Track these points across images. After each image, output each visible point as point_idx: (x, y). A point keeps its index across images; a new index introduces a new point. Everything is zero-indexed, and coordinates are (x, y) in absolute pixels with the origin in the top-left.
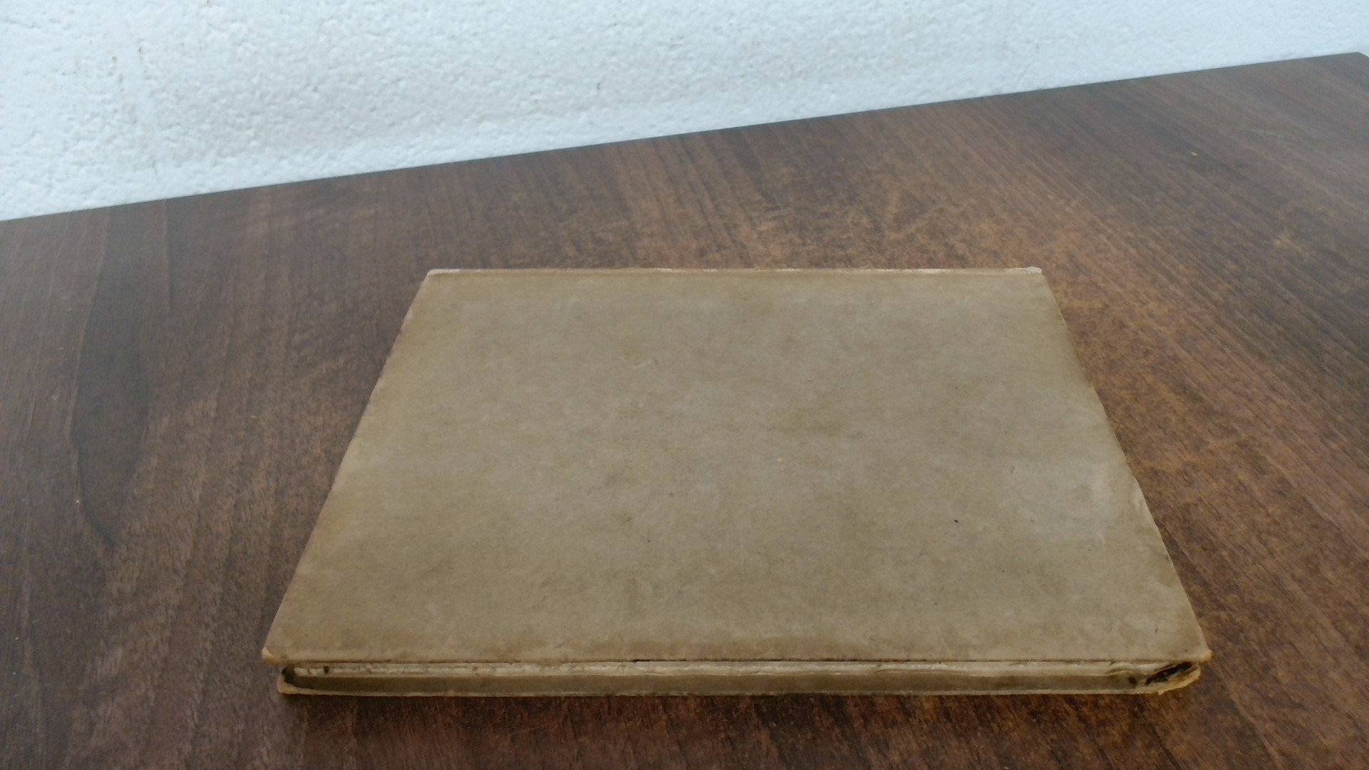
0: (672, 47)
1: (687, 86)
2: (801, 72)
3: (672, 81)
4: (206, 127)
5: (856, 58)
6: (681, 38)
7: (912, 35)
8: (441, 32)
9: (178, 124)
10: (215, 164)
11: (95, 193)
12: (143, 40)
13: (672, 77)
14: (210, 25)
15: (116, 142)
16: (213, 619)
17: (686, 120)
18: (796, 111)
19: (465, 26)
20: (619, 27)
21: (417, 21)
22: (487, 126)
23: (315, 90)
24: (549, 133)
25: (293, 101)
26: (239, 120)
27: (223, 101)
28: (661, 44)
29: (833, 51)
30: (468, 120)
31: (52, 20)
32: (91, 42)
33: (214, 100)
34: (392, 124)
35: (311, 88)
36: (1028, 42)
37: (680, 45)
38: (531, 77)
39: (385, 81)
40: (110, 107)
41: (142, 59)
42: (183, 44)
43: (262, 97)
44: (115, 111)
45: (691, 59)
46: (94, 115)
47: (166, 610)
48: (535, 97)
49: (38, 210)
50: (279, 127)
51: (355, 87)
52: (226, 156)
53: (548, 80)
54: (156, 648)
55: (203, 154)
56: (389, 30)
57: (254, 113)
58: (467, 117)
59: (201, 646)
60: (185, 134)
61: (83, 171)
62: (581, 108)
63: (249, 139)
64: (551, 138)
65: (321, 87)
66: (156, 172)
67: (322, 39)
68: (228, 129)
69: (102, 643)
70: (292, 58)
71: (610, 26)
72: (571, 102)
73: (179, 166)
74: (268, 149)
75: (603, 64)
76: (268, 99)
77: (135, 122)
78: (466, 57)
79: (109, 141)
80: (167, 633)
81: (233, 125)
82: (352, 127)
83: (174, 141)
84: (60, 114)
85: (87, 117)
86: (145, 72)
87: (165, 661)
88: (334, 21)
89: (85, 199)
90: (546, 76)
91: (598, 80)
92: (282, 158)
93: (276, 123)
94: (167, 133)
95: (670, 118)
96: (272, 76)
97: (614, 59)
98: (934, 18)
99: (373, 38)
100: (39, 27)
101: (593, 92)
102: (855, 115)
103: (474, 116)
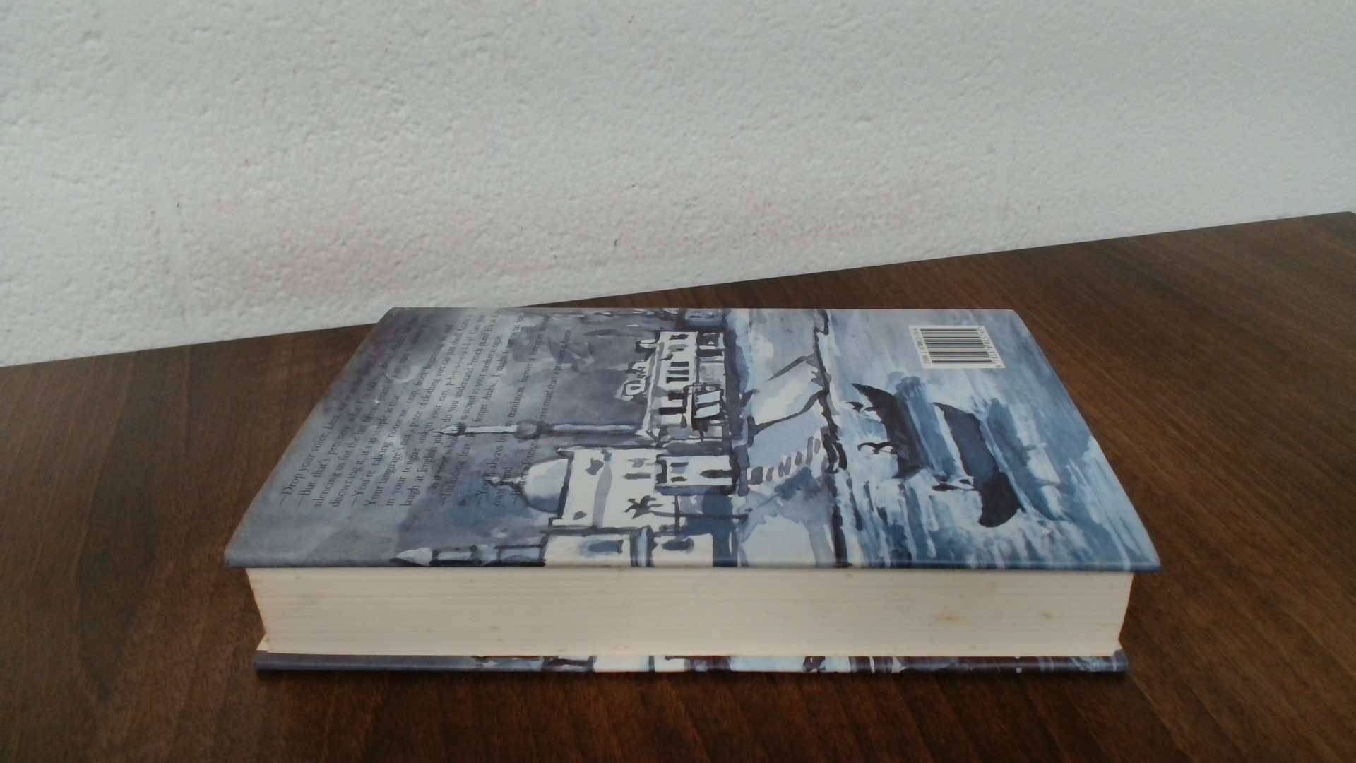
0: (687, 207)
1: (701, 243)
2: (810, 231)
3: (686, 238)
4: (236, 278)
5: (864, 218)
6: (696, 199)
7: (917, 197)
8: (467, 192)
9: (209, 275)
10: (241, 313)
11: (123, 339)
12: (182, 196)
13: (687, 235)
14: (247, 183)
15: (148, 291)
17: (699, 275)
18: (806, 267)
19: (490, 186)
20: (636, 188)
21: (444, 182)
22: (506, 279)
23: (344, 244)
25: (322, 255)
26: (269, 272)
27: (255, 254)
28: (676, 204)
29: (841, 212)
31: (97, 177)
32: (132, 197)
33: (246, 252)
34: (416, 277)
36: (1030, 203)
37: (694, 205)
38: (551, 234)
39: (411, 237)
40: (145, 258)
41: (179, 214)
42: (219, 200)
43: (292, 250)
44: (149, 262)
45: (705, 218)
46: (129, 266)
48: (554, 253)
49: (68, 353)
50: (306, 279)
51: (382, 242)
52: (253, 305)
53: (567, 237)
55: (231, 303)
56: (417, 189)
57: (282, 265)
58: (487, 271)
60: (215, 284)
61: (114, 317)
62: (598, 263)
63: (277, 290)
64: (571, 292)
65: (349, 242)
66: (184, 320)
68: (258, 280)
70: (324, 214)
71: (628, 188)
72: (588, 258)
73: (206, 315)
74: (294, 300)
75: (621, 222)
76: (297, 252)
77: (167, 272)
78: (490, 215)
79: (141, 290)
81: (262, 277)
82: (377, 279)
83: (204, 291)
84: (96, 264)
85: (122, 267)
86: (181, 225)
88: (363, 181)
90: (565, 233)
91: (615, 237)
92: (307, 308)
93: (304, 275)
94: (198, 283)
95: (683, 273)
96: (302, 231)
97: (632, 218)
98: (938, 181)
99: (402, 196)
100: (84, 182)
101: (611, 248)
102: (862, 269)
103: (495, 270)
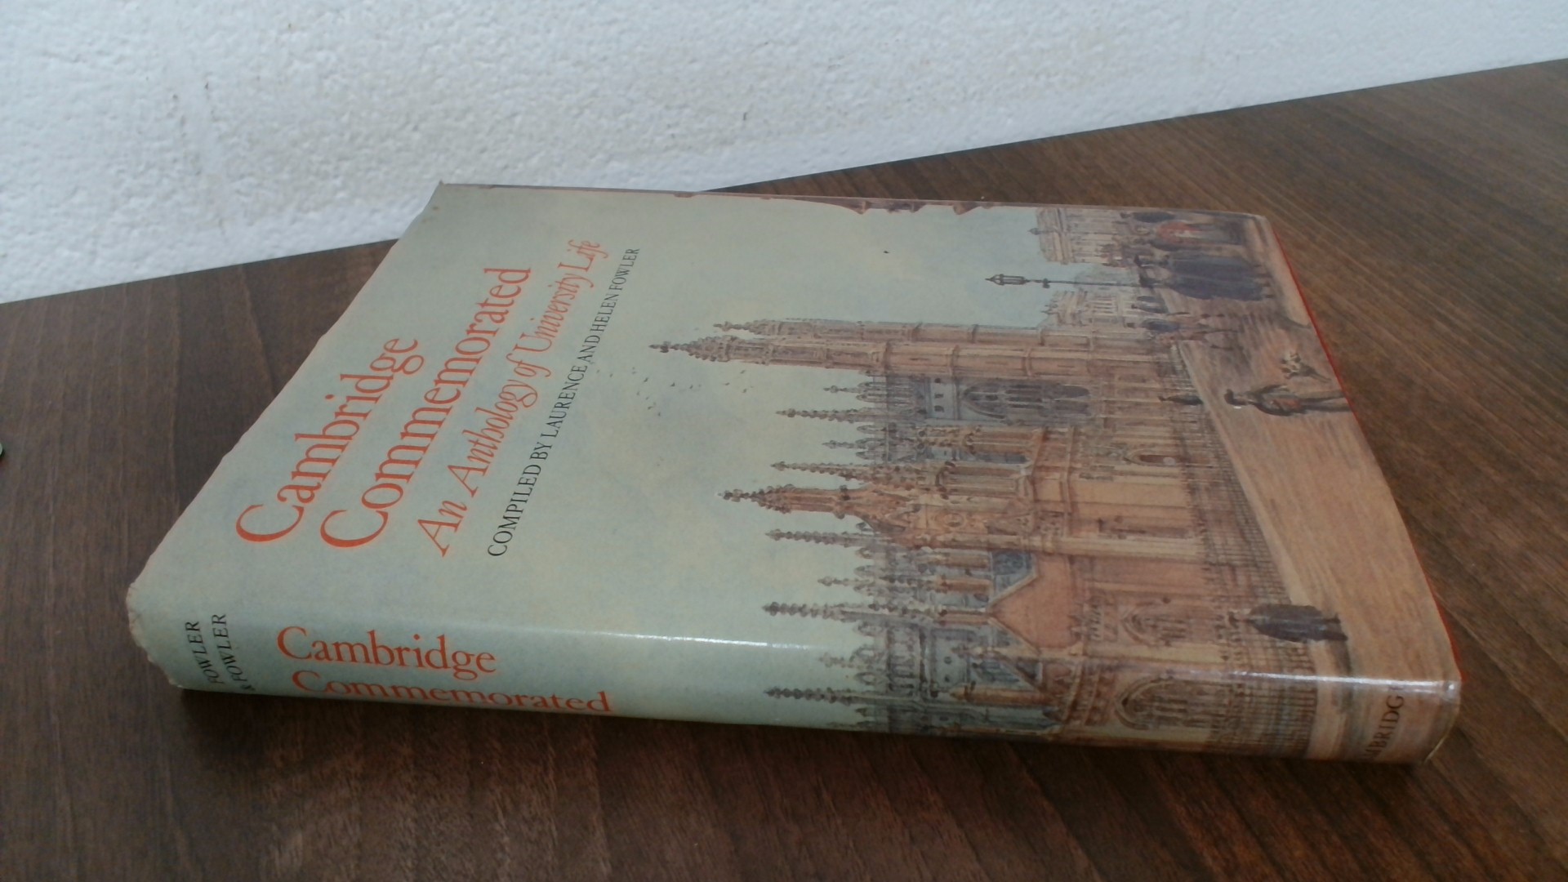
0: (830, 68)
1: (846, 114)
2: (975, 93)
3: (829, 108)
4: (285, 176)
6: (841, 58)
8: (565, 57)
9: (251, 174)
10: (294, 221)
11: (149, 260)
12: (210, 74)
13: (829, 104)
14: (291, 54)
15: (178, 197)
16: (409, 788)
18: (968, 141)
19: (593, 49)
20: (770, 46)
21: (537, 45)
22: (615, 165)
23: (416, 129)
24: (687, 173)
25: (390, 143)
26: (324, 168)
27: (306, 145)
28: (817, 65)
29: (1011, 69)
30: (593, 160)
31: (100, 53)
32: (147, 79)
33: (295, 143)
34: (506, 167)
35: (410, 127)
36: (1228, 53)
37: (839, 66)
38: (668, 107)
39: (498, 117)
40: (169, 156)
41: (209, 97)
42: (258, 78)
43: (353, 139)
44: (175, 161)
45: (852, 81)
46: (149, 166)
47: (348, 780)
48: (671, 131)
49: (78, 282)
50: (372, 174)
51: (463, 125)
52: (307, 211)
53: (687, 111)
54: (345, 829)
55: (281, 209)
56: (503, 55)
57: (342, 158)
58: (592, 156)
59: (401, 825)
60: (259, 185)
61: (135, 233)
62: (724, 142)
63: (336, 190)
64: (688, 179)
65: (423, 126)
66: (223, 233)
67: (425, 68)
68: (311, 178)
69: (274, 828)
70: (389, 91)
71: (760, 46)
72: (712, 136)
73: (251, 224)
74: (358, 201)
75: (751, 89)
76: (360, 140)
77: (198, 173)
78: (594, 86)
79: (167, 197)
80: (355, 810)
81: (317, 174)
82: (458, 171)
83: (247, 195)
84: (108, 166)
85: (141, 168)
86: (212, 112)
87: (359, 845)
88: (437, 48)
89: (137, 267)
90: (685, 106)
91: (744, 109)
92: (374, 211)
93: (369, 170)
94: (237, 185)
95: (825, 151)
96: (364, 114)
97: (764, 84)
98: (1125, 28)
99: (484, 66)
100: (85, 61)
101: (739, 123)
